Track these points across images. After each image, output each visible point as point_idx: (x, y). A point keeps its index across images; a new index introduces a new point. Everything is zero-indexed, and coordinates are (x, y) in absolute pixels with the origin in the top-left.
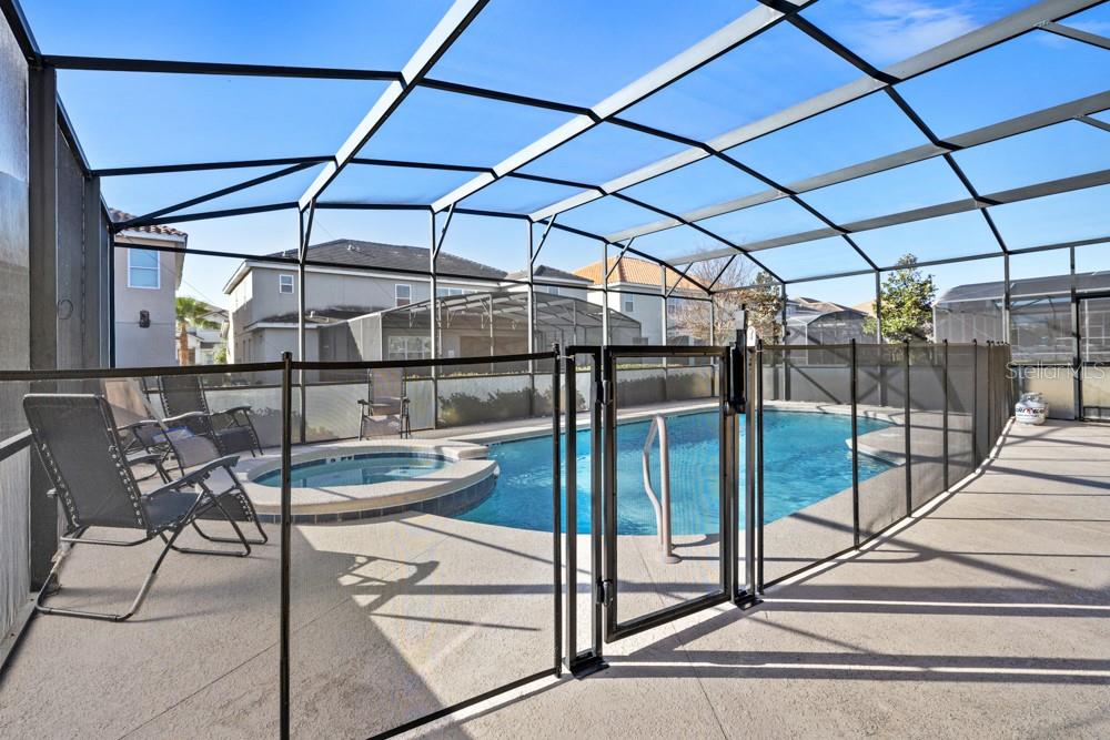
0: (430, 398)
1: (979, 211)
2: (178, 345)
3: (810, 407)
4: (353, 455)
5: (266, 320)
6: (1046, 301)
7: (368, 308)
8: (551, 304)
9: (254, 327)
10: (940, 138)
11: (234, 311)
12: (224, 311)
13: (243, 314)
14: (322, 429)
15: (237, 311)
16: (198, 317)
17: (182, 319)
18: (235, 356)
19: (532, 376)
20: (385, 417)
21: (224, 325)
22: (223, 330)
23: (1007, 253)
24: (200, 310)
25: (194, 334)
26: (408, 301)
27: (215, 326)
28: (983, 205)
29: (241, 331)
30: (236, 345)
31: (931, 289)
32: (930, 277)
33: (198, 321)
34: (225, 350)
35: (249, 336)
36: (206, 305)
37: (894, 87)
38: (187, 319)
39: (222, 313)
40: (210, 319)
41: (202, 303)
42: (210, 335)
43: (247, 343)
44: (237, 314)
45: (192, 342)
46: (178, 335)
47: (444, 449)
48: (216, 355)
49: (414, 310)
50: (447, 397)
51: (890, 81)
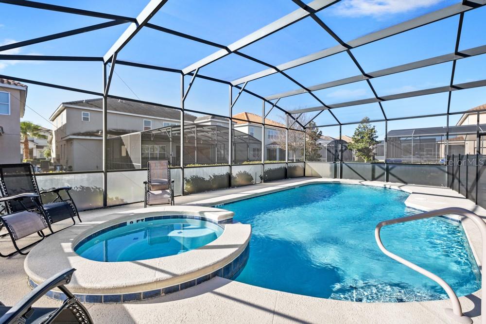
0: (180, 178)
1: (378, 103)
2: (22, 146)
3: (356, 182)
4: (144, 218)
5: (74, 135)
6: (419, 138)
7: (129, 131)
8: (222, 131)
9: (68, 138)
10: (366, 73)
11: (56, 129)
12: (50, 130)
13: (60, 131)
14: (117, 198)
15: (57, 130)
16: (35, 132)
17: (25, 133)
18: (56, 153)
19: (230, 166)
20: (160, 192)
21: (50, 137)
22: (49, 139)
23: (387, 120)
24: (36, 129)
25: (33, 141)
26: (150, 128)
27: (45, 137)
28: (380, 100)
29: (60, 140)
30: (57, 147)
31: (375, 132)
32: (374, 126)
33: (34, 135)
34: (50, 149)
35: (65, 142)
36: (39, 126)
37: (350, 50)
38: (28, 133)
39: (48, 131)
40: (42, 134)
41: (37, 126)
42: (41, 142)
43: (63, 146)
44: (56, 132)
45: (31, 145)
46: (23, 141)
47: (205, 213)
48: (45, 152)
49: (154, 132)
50: (188, 177)
51: (349, 47)
